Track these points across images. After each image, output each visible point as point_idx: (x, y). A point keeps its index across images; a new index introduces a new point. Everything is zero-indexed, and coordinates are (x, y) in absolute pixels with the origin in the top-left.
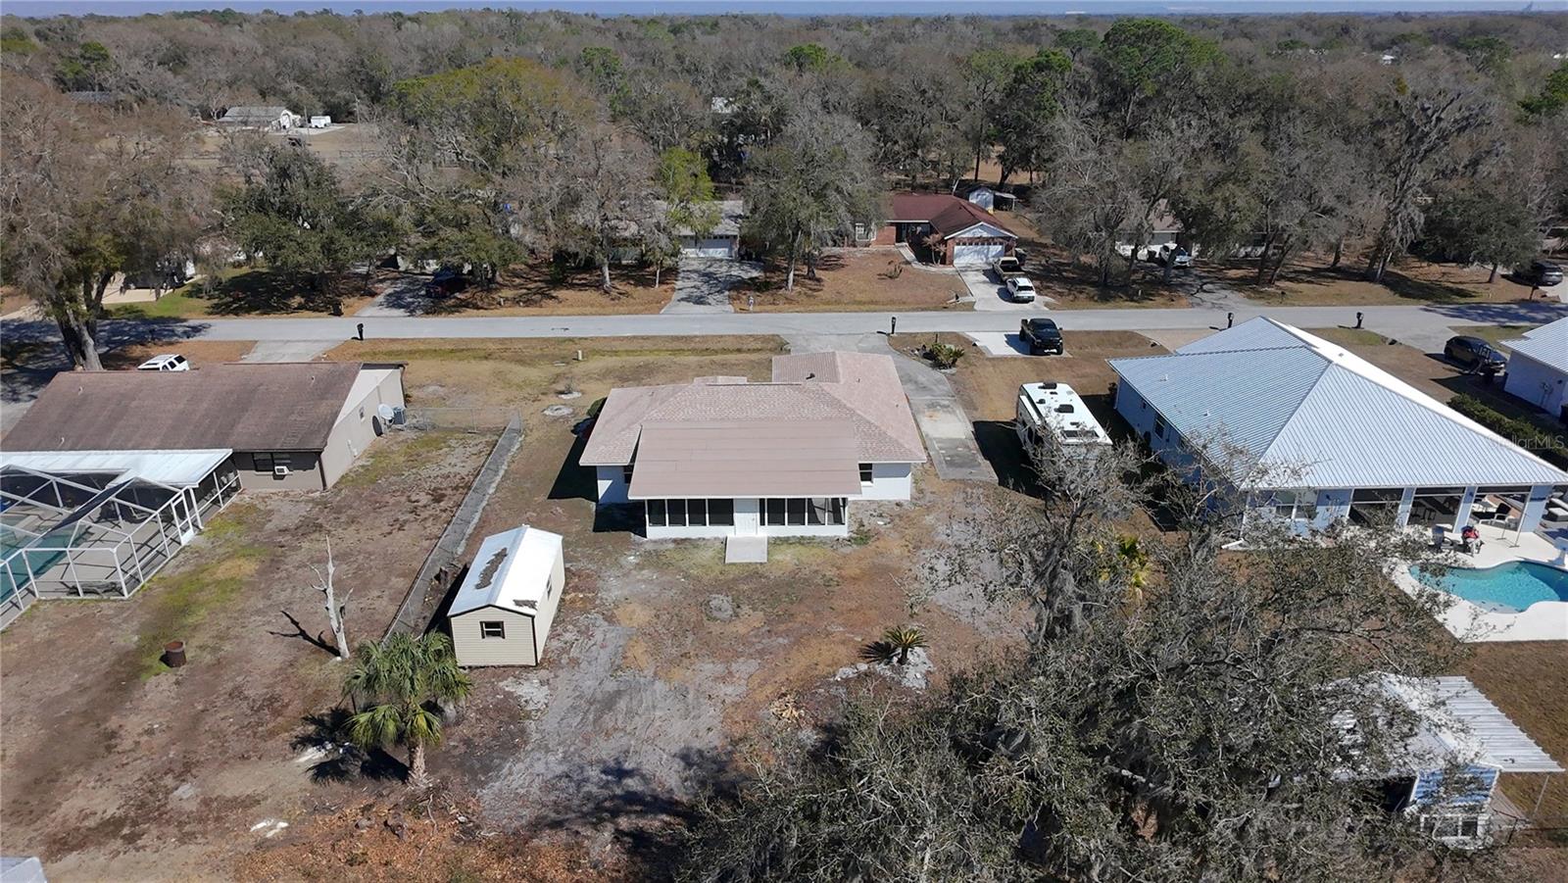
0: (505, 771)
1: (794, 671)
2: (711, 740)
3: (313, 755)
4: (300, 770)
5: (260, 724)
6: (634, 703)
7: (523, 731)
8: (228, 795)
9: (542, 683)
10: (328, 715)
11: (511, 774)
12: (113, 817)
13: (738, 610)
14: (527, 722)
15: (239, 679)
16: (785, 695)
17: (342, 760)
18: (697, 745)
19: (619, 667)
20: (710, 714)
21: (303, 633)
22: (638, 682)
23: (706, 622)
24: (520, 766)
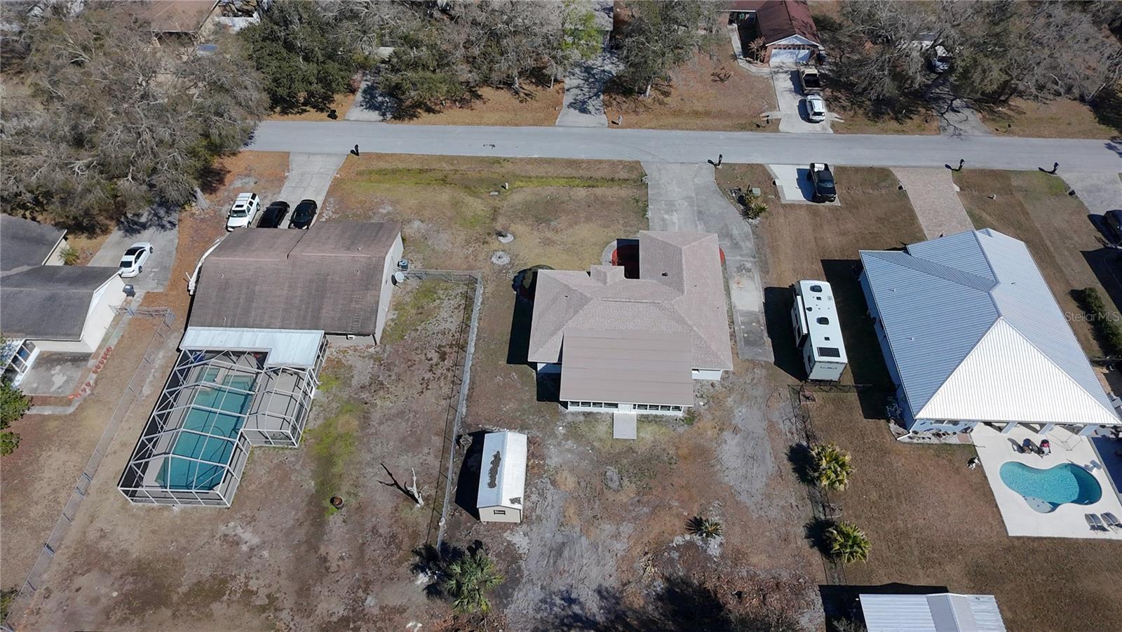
0: (515, 597)
1: (652, 536)
2: (612, 583)
3: (423, 579)
4: (420, 590)
5: (393, 555)
6: (572, 552)
7: (519, 568)
8: (391, 605)
9: (525, 535)
10: (423, 549)
11: (518, 599)
12: (343, 616)
13: (622, 481)
14: (521, 561)
15: (374, 519)
16: (647, 553)
17: (437, 583)
18: (606, 584)
19: (562, 525)
20: (611, 565)
21: (396, 483)
22: (573, 537)
23: (605, 490)
24: (521, 594)
